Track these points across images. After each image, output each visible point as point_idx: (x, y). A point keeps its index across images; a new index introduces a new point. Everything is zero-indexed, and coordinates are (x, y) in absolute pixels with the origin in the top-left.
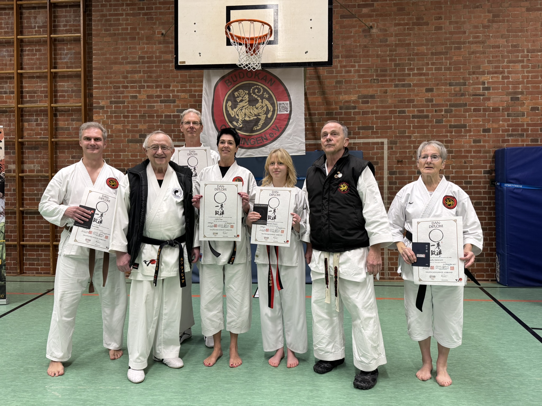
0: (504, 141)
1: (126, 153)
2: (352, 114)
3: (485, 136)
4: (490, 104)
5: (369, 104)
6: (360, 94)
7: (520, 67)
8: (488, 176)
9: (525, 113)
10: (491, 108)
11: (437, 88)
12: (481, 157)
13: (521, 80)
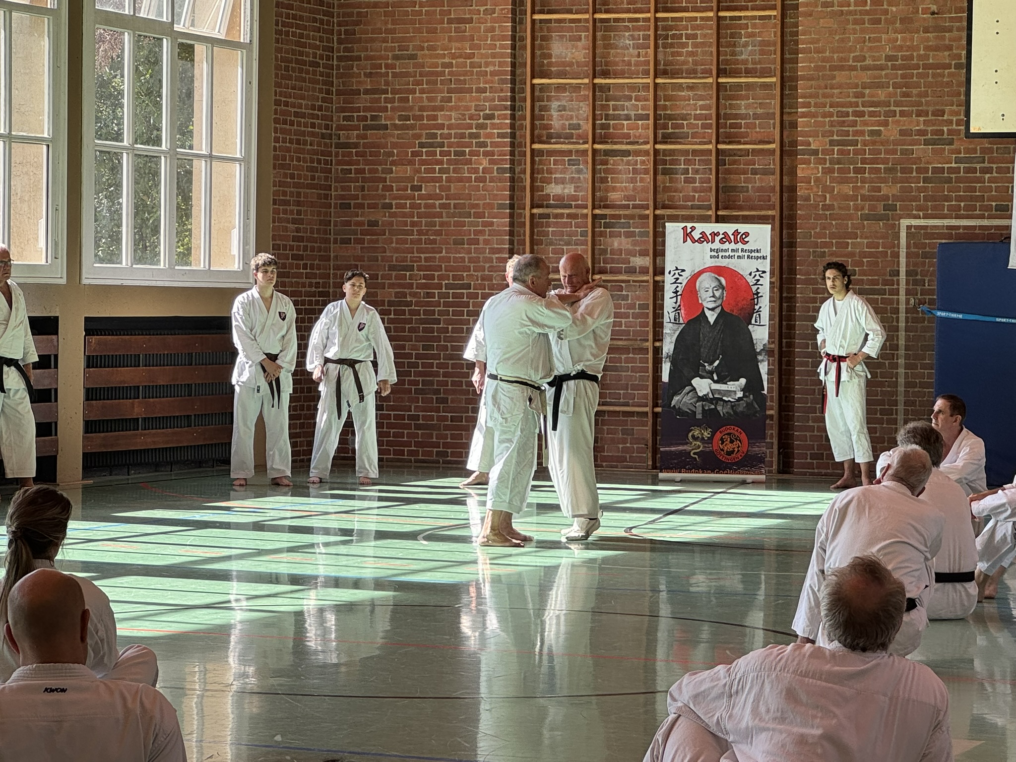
1: (858, 240)
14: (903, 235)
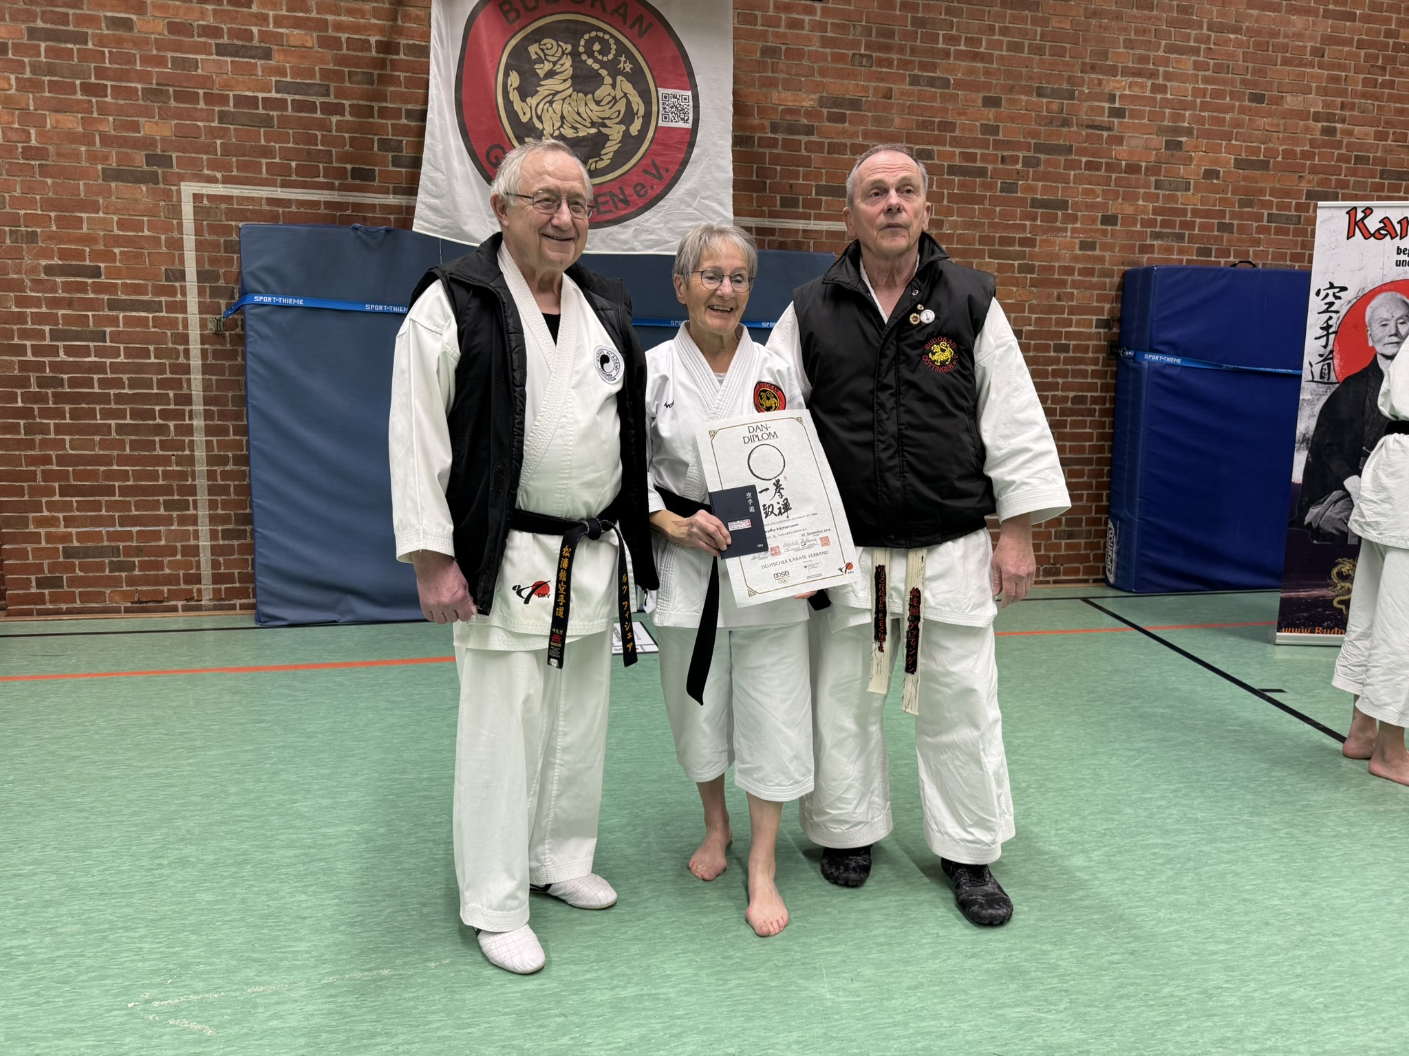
0: (1145, 249)
1: (101, 215)
2: (803, 147)
3: (1105, 233)
4: (1121, 152)
5: (847, 125)
6: (825, 94)
7: (1191, 66)
8: (1105, 333)
9: (1192, 182)
10: (1124, 163)
11: (1011, 99)
12: (1093, 287)
13: (1190, 98)
14: (188, 209)
